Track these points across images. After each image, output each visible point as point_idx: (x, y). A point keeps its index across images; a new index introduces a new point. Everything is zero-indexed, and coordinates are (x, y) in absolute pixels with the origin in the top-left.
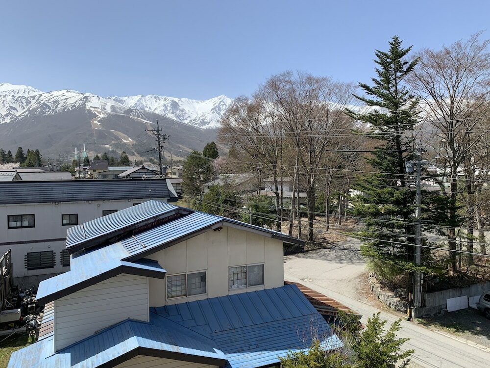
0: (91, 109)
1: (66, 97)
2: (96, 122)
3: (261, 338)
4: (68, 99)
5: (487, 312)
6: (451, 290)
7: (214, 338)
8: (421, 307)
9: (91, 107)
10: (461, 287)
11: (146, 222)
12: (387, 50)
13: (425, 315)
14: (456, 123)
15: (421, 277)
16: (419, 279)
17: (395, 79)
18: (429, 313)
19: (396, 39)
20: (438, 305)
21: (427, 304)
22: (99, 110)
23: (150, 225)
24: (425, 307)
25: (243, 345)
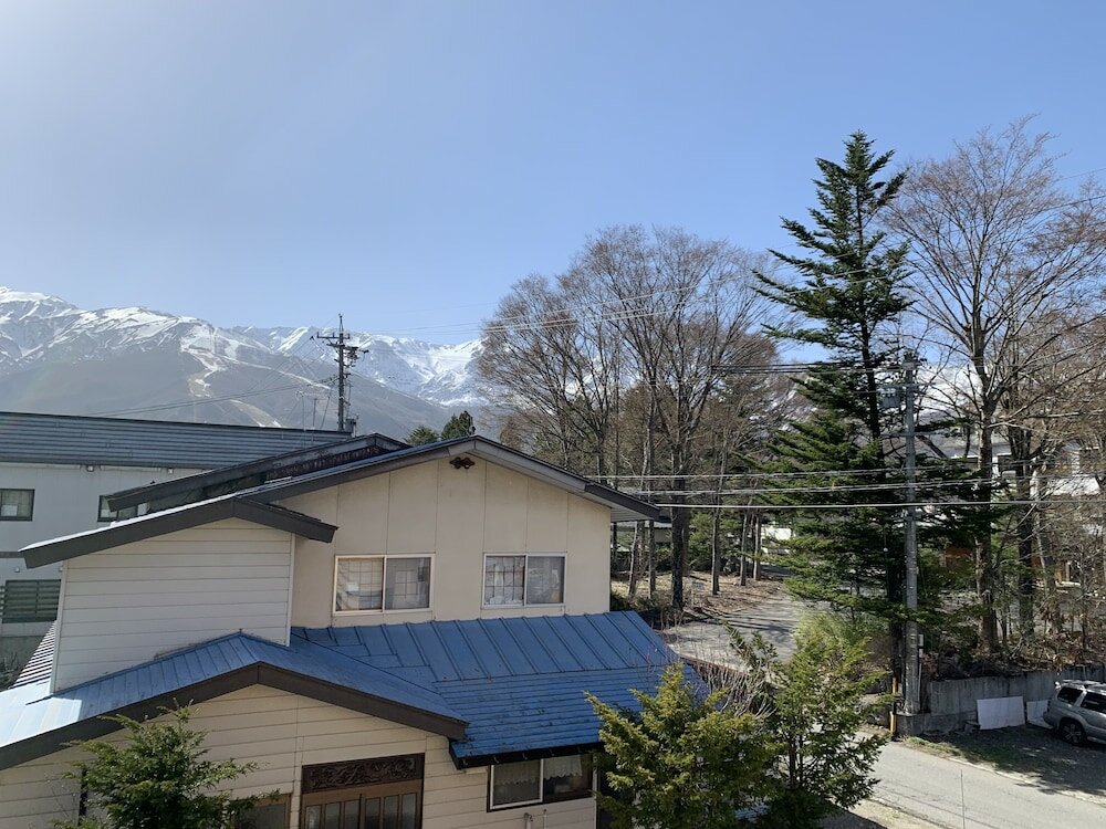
0: (192, 351)
1: (136, 324)
2: (201, 382)
3: (550, 698)
4: (140, 326)
5: (1066, 729)
6: (986, 679)
7: (442, 690)
8: (919, 712)
9: (190, 347)
10: (1009, 676)
11: (298, 458)
12: (841, 160)
13: (930, 732)
14: (988, 321)
15: (918, 641)
16: (914, 646)
17: (859, 219)
18: (939, 728)
19: (859, 138)
20: (956, 711)
21: (932, 706)
22: (210, 355)
23: (306, 467)
24: (930, 712)
25: (510, 708)
